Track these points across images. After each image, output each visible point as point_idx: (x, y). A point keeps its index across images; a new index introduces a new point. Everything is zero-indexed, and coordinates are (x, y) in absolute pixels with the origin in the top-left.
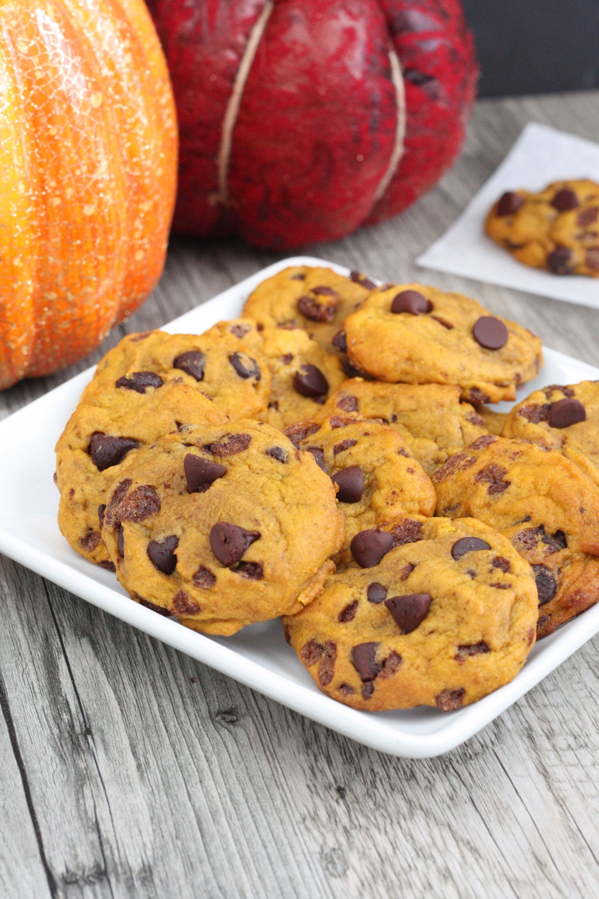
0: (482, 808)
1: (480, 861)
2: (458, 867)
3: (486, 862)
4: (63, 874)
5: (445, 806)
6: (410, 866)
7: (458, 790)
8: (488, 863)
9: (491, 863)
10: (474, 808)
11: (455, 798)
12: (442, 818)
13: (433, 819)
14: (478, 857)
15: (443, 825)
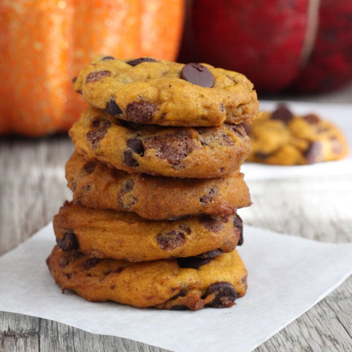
0: (344, 321)
1: (337, 346)
2: (318, 347)
3: (342, 346)
4: (5, 332)
5: (315, 319)
6: (279, 344)
7: (327, 313)
8: (343, 346)
9: (345, 346)
10: (338, 321)
11: (324, 316)
12: (312, 324)
13: (304, 324)
14: (336, 343)
15: (311, 327)
